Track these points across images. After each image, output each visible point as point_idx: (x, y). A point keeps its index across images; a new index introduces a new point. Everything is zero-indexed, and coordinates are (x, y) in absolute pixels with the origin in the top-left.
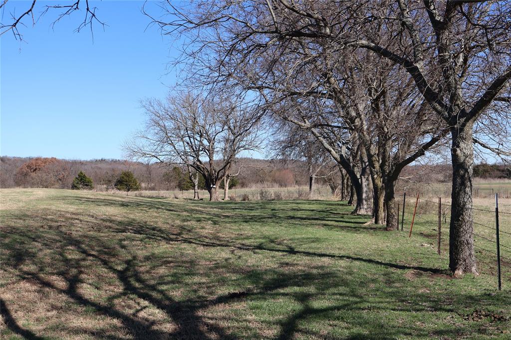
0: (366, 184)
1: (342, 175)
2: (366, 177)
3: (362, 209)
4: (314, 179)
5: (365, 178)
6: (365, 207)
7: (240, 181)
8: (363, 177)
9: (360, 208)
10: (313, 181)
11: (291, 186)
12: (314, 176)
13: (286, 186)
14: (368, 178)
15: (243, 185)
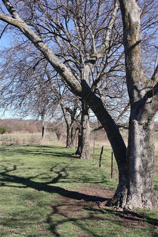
0: (142, 138)
1: (68, 125)
2: (144, 121)
3: (134, 197)
4: (45, 129)
5: (140, 124)
6: (141, 190)
7: (8, 130)
8: (136, 122)
9: (129, 193)
10: (44, 130)
11: (35, 133)
12: (45, 127)
13: (32, 133)
14: (147, 125)
15: (9, 132)
